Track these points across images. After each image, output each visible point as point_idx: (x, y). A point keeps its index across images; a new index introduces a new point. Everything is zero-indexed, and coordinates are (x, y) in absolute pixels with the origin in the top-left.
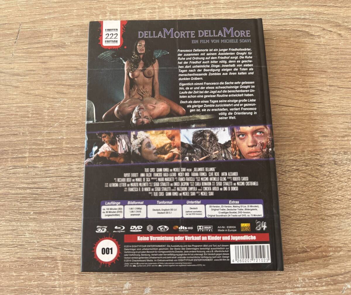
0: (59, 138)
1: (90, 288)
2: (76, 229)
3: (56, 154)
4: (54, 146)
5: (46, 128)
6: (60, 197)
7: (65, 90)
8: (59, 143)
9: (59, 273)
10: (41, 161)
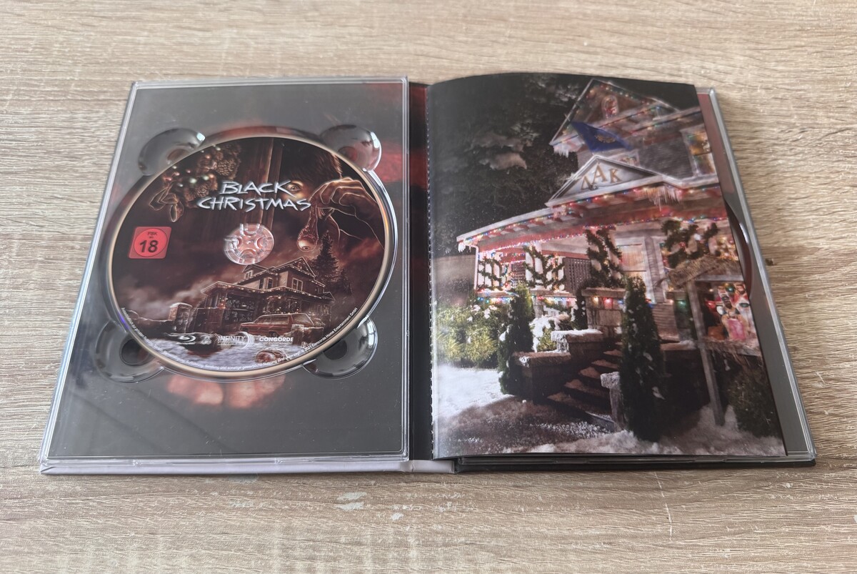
0: (68, 78)
1: (58, 282)
2: (59, 196)
3: (57, 99)
4: (56, 89)
5: (50, 66)
6: (45, 153)
7: (95, 23)
8: (65, 85)
9: (10, 257)
10: (29, 106)
